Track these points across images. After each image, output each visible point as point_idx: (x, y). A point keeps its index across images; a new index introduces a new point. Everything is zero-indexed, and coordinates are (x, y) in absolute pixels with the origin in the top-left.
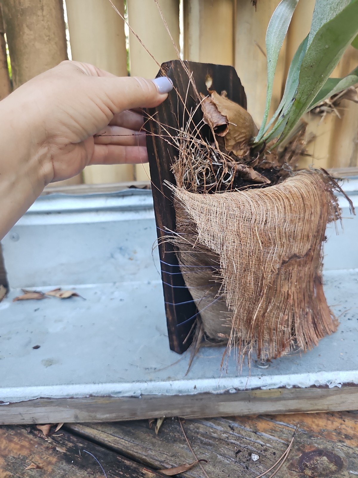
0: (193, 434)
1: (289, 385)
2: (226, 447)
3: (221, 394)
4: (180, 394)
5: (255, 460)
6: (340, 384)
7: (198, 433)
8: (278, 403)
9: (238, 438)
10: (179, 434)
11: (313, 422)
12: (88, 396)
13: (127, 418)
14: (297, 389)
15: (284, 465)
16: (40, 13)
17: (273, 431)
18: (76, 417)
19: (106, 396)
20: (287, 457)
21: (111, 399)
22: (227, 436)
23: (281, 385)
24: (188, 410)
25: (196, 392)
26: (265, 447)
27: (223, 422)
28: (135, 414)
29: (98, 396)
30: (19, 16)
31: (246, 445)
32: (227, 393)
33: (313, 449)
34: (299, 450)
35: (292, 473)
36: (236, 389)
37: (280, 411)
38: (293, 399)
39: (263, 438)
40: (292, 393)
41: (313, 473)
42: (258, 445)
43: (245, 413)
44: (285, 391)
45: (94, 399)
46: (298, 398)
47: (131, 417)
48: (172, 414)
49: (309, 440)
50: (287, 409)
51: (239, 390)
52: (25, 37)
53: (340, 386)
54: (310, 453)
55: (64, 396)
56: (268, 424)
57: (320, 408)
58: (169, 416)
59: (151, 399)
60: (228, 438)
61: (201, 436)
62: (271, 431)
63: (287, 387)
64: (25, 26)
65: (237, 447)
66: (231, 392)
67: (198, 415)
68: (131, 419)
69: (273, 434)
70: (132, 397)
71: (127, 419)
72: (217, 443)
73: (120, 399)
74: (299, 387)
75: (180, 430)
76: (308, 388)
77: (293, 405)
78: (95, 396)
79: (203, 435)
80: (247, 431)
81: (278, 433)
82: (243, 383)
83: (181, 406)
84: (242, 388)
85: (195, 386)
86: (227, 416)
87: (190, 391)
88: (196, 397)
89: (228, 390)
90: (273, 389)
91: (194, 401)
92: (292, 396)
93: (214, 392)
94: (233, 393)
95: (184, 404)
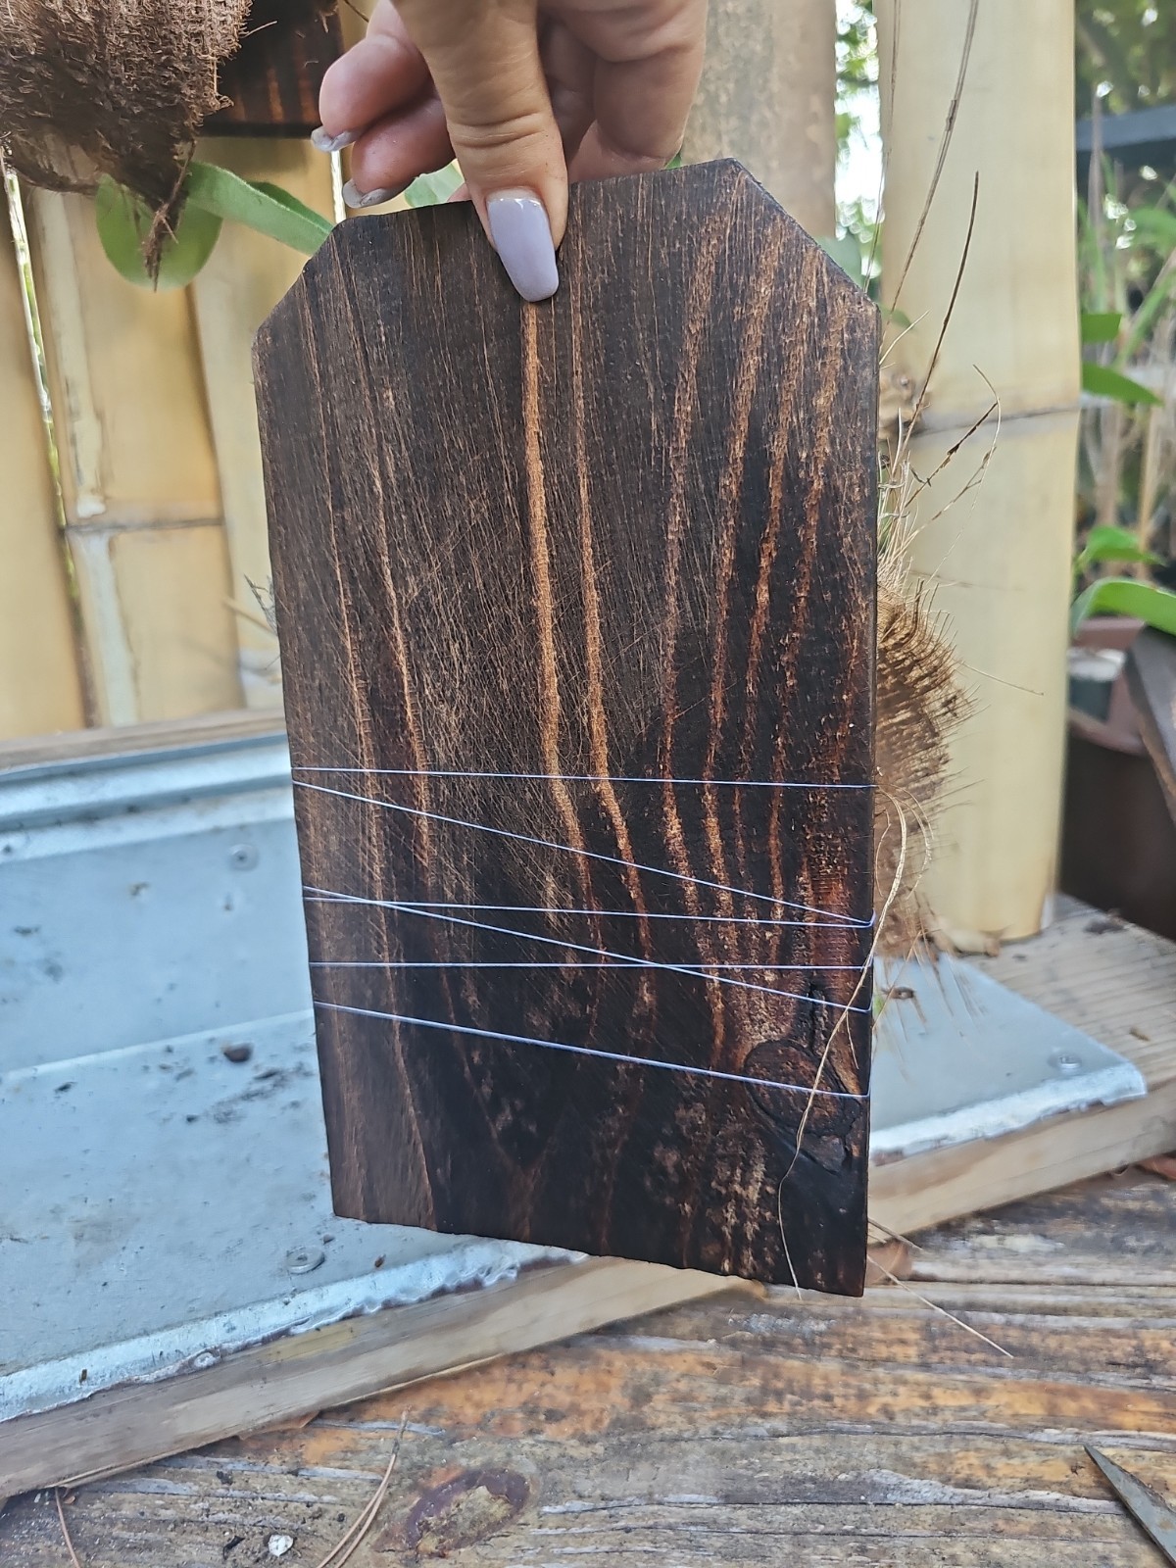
0: (97, 1529)
1: (373, 1304)
2: (200, 1539)
3: (169, 1379)
4: (35, 1411)
5: (278, 1553)
6: (513, 1267)
7: (113, 1523)
8: (352, 1364)
9: (239, 1504)
10: (49, 1543)
11: (468, 1398)
14: (399, 1311)
15: (363, 1544)
17: (349, 1455)
20: (375, 1518)
22: (206, 1505)
23: (349, 1309)
24: (74, 1456)
25: (88, 1391)
26: (315, 1507)
27: (201, 1466)
31: (260, 1518)
32: (188, 1370)
33: (453, 1474)
34: (412, 1488)
35: (382, 1559)
36: (213, 1352)
37: (360, 1388)
38: (392, 1342)
39: (315, 1484)
41: (441, 1541)
42: (296, 1508)
43: (260, 1422)
44: (366, 1325)
46: (405, 1336)
49: (447, 1453)
50: (383, 1376)
51: (225, 1352)
53: (513, 1275)
54: (444, 1486)
56: (337, 1438)
57: (476, 1350)
60: (208, 1510)
61: (123, 1529)
62: (343, 1455)
63: (367, 1310)
65: (231, 1531)
66: (199, 1364)
67: (111, 1464)
69: (347, 1463)
72: (173, 1534)
74: (400, 1305)
75: (55, 1528)
76: (428, 1299)
77: (397, 1360)
79: (129, 1524)
80: (271, 1476)
81: (363, 1455)
82: (234, 1329)
83: (46, 1449)
84: (232, 1346)
85: (85, 1372)
86: (204, 1443)
87: (67, 1391)
88: (91, 1407)
89: (191, 1361)
90: (328, 1325)
91: (87, 1422)
92: (387, 1335)
93: (148, 1378)
94: (208, 1367)
95: (56, 1441)
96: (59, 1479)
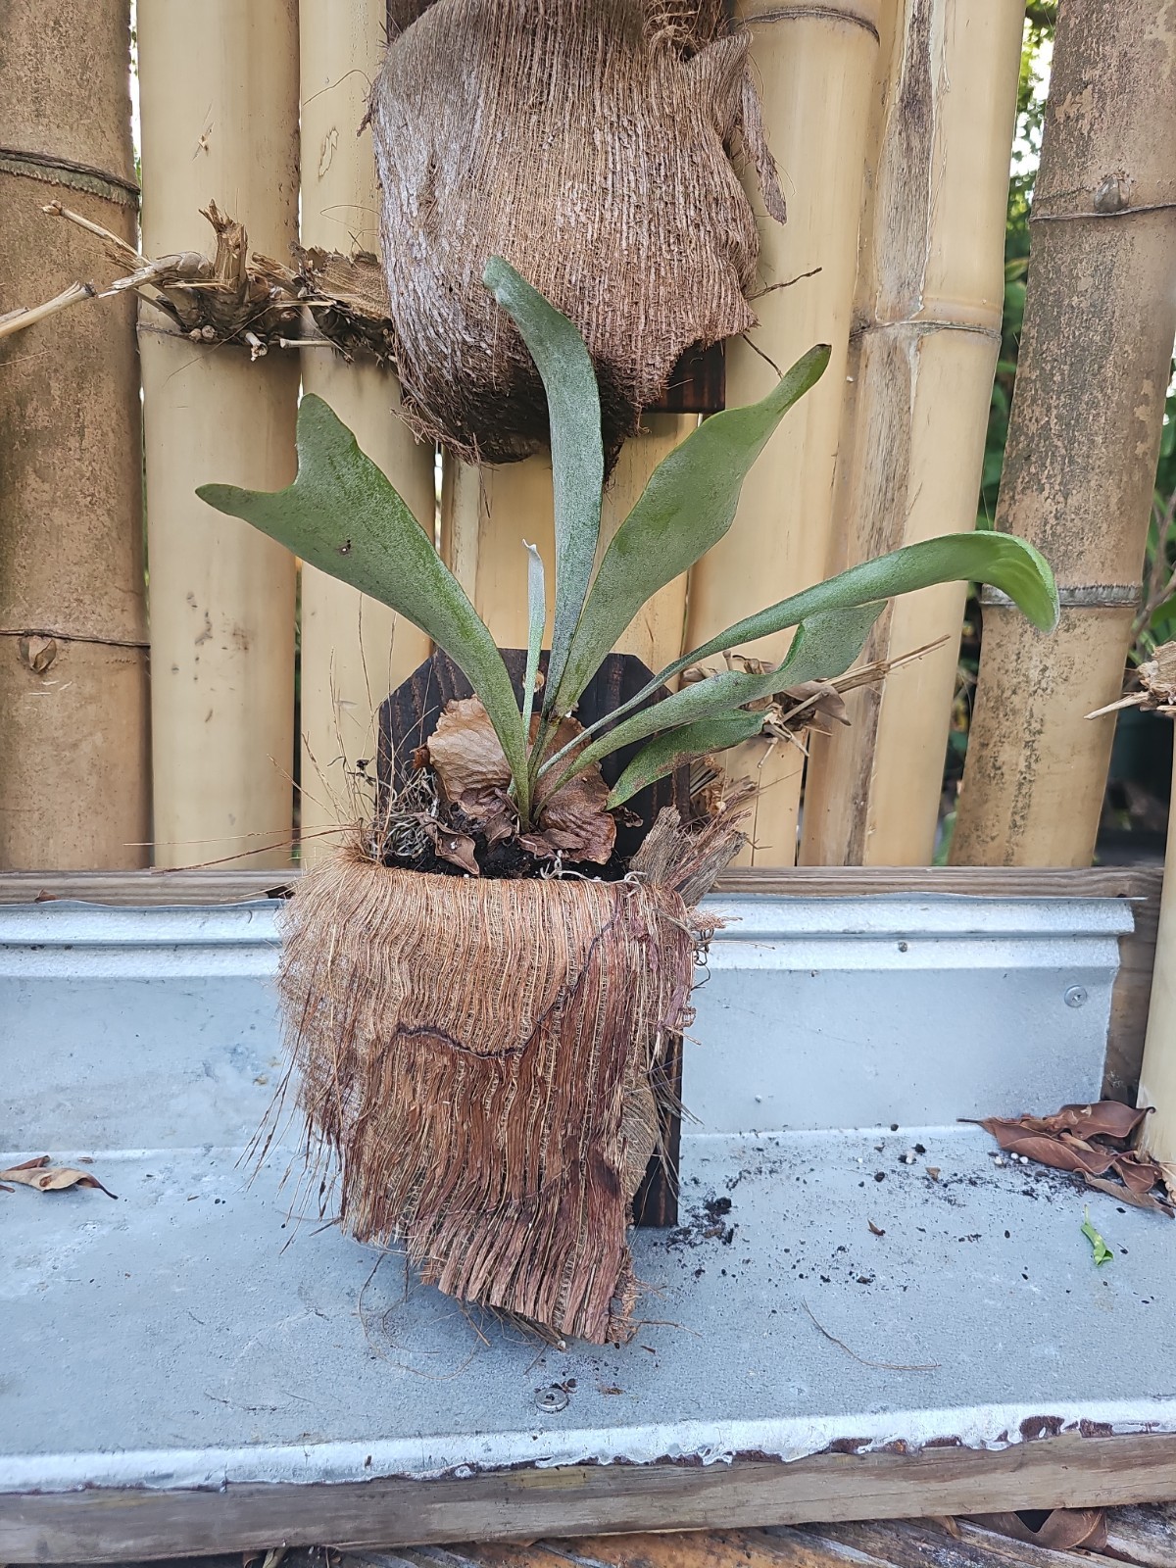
1: (606, 1458)
3: (433, 1481)
4: (328, 1482)
6: (729, 1453)
8: (579, 1505)
12: (80, 1488)
13: (183, 1552)
14: (626, 1468)
16: (73, 443)
18: (43, 1548)
19: (131, 1488)
21: (143, 1495)
23: (585, 1456)
24: (349, 1526)
25: (370, 1474)
28: (204, 1539)
29: (107, 1488)
30: (17, 445)
32: (449, 1476)
36: (471, 1466)
37: (585, 1527)
38: (616, 1494)
40: (614, 1478)
43: (497, 1535)
44: (598, 1474)
45: (97, 1496)
46: (628, 1492)
47: (195, 1547)
48: (305, 1538)
50: (604, 1522)
51: (480, 1469)
52: (27, 495)
53: (729, 1460)
55: (14, 1486)
56: (556, 1565)
57: (686, 1518)
58: (297, 1543)
59: (251, 1494)
63: (600, 1461)
64: (29, 469)
66: (458, 1473)
67: (373, 1541)
68: (194, 1554)
70: (200, 1488)
71: (182, 1555)
73: (167, 1496)
74: (629, 1463)
76: (652, 1463)
77: (618, 1510)
78: (99, 1488)
82: (490, 1450)
83: (328, 1515)
84: (487, 1465)
85: (370, 1458)
86: (449, 1541)
87: (354, 1471)
88: (369, 1489)
89: (453, 1470)
90: (567, 1466)
91: (364, 1500)
92: (613, 1487)
93: (417, 1476)
94: (465, 1478)
95: (337, 1510)
96: (334, 1542)
